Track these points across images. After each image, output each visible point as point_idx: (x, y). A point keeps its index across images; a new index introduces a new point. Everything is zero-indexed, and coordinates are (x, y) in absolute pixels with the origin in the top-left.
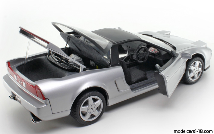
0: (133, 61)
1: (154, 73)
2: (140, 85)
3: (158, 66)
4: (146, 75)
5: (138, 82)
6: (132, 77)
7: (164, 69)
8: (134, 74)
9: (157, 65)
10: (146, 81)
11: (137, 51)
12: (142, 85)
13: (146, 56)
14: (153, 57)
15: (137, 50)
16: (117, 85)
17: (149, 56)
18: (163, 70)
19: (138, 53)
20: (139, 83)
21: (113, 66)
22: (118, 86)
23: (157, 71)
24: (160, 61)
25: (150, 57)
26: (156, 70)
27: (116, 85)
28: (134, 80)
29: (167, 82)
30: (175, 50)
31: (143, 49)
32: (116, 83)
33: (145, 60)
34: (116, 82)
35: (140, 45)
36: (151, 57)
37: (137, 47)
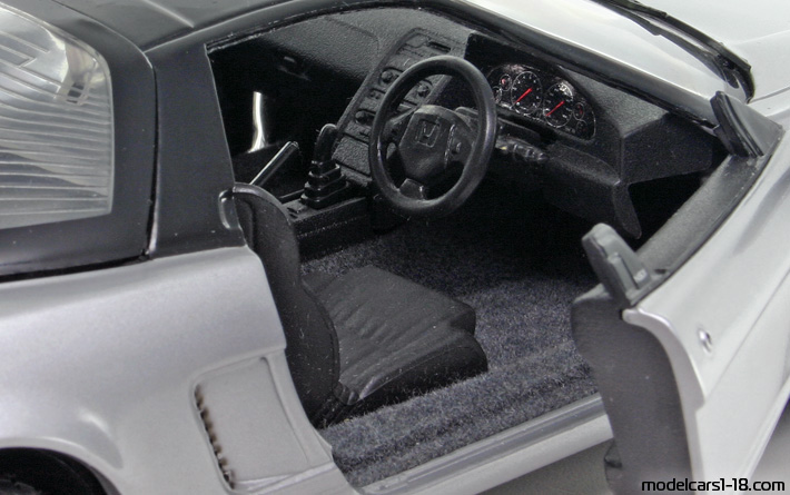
0: (340, 199)
1: (574, 310)
2: (423, 423)
3: (614, 246)
4: (467, 323)
5: (403, 398)
6: (345, 351)
7: (665, 273)
8: (352, 322)
9: (603, 236)
10: (469, 384)
11: (376, 105)
12: (435, 421)
13: (466, 147)
14: (539, 155)
15: (371, 92)
16: (218, 429)
17: (498, 151)
18: (656, 277)
19: (395, 121)
20: (409, 404)
21: (169, 246)
22: (222, 440)
23: (598, 292)
24: (607, 190)
25: (508, 156)
26: (592, 280)
27: (208, 427)
28: (359, 378)
29: (699, 400)
30: (741, 89)
31: (438, 81)
32: (204, 415)
33: (465, 187)
34: (207, 403)
35: (400, 47)
36: (519, 156)
37: (374, 64)
